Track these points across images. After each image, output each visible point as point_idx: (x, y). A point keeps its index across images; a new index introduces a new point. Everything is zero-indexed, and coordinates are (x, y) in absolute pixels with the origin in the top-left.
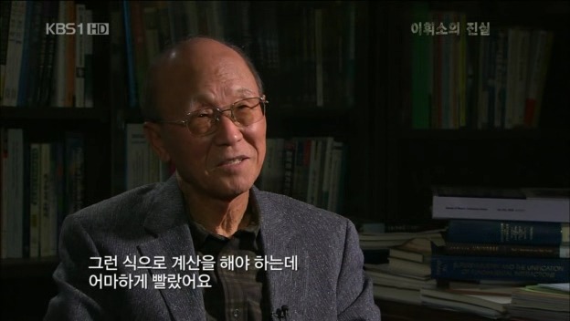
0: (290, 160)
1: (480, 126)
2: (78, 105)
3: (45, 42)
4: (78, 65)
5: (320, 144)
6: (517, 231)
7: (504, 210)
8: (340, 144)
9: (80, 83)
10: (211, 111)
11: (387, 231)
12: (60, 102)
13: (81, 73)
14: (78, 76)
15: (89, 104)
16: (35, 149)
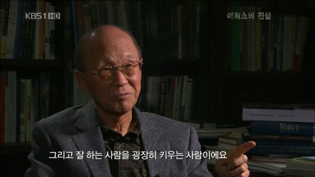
0: (163, 88)
1: (269, 70)
2: (47, 58)
3: (28, 23)
4: (47, 36)
5: (180, 79)
6: (290, 128)
7: (282, 116)
8: (191, 80)
9: (48, 45)
10: (111, 67)
11: (217, 127)
12: (37, 56)
13: (48, 40)
14: (47, 42)
15: (53, 58)
16: (23, 83)
